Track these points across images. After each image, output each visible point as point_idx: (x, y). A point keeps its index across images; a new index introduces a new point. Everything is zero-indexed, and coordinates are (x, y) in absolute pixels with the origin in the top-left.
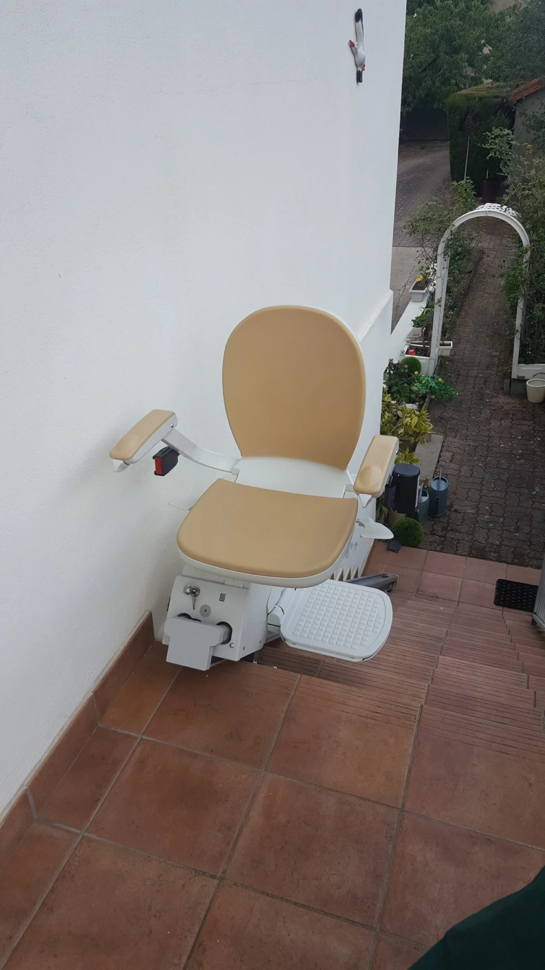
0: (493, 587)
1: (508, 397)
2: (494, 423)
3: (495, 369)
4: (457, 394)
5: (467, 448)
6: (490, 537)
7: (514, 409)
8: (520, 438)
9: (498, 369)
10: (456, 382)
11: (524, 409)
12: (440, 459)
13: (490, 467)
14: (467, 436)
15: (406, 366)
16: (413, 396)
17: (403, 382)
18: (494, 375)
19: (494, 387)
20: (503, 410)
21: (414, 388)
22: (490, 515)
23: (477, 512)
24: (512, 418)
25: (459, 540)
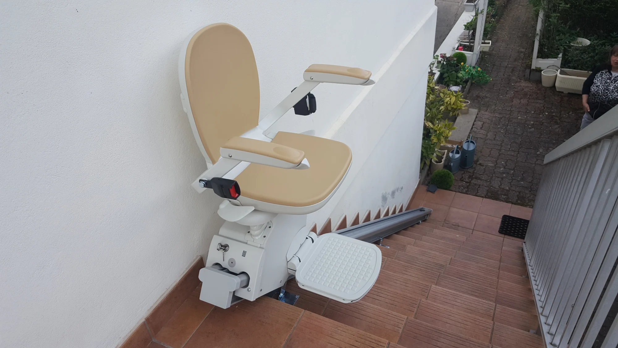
0: (499, 220)
1: (528, 82)
2: (516, 101)
3: (521, 62)
4: (491, 79)
5: (494, 119)
6: (502, 184)
7: (531, 91)
8: (533, 112)
9: (523, 62)
10: (491, 70)
11: (539, 92)
12: (473, 126)
13: (509, 133)
14: (495, 110)
15: (455, 59)
16: (458, 80)
17: (453, 70)
18: (519, 65)
19: (519, 75)
20: (523, 91)
21: (460, 75)
22: (505, 168)
23: (495, 165)
24: (529, 98)
25: (480, 185)
